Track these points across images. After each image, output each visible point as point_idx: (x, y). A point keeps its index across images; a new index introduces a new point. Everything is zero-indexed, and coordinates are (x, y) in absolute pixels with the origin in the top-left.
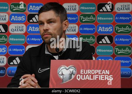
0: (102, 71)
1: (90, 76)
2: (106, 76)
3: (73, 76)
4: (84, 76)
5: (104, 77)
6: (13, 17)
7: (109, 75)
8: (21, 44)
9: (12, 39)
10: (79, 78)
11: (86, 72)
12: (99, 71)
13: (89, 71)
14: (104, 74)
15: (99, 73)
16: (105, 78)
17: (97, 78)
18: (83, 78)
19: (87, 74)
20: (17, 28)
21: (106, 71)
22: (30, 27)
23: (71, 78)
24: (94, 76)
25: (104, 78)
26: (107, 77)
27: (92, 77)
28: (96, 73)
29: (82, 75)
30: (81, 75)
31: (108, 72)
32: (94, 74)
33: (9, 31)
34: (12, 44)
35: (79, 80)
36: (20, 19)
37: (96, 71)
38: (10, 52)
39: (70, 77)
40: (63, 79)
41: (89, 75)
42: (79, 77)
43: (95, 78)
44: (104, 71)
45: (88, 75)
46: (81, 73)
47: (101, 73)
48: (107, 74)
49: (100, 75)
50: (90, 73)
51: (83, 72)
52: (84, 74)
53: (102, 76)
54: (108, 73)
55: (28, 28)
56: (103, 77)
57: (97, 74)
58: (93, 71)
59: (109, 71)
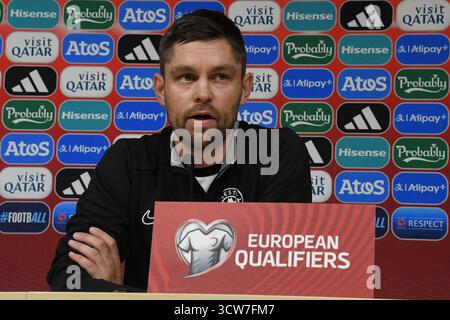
0: (315, 240)
1: (278, 253)
2: (327, 254)
3: (224, 256)
4: (260, 253)
5: (323, 257)
6: (73, 43)
7: (337, 252)
8: (98, 131)
9: (70, 115)
10: (241, 259)
11: (264, 243)
12: (307, 240)
13: (274, 240)
14: (320, 249)
15: (307, 246)
16: (326, 261)
17: (299, 262)
18: (255, 261)
19: (269, 249)
20: (84, 79)
21: (330, 238)
22: (127, 77)
23: (218, 261)
24: (290, 253)
25: (322, 262)
26: (330, 257)
27: (284, 259)
28: (295, 246)
29: (252, 253)
30: (249, 250)
31: (334, 242)
32: (292, 249)
33: (59, 90)
34: (71, 131)
35: (242, 266)
36: (94, 49)
37: (296, 240)
38: (62, 155)
39: (216, 259)
40: (191, 264)
41: (275, 250)
42: (242, 256)
43: (294, 260)
44: (321, 237)
45: (270, 253)
46: (250, 245)
47: (314, 244)
48: (332, 250)
49: (311, 250)
50: (279, 246)
51: (257, 243)
52: (259, 248)
53: (314, 254)
54: (336, 247)
55: (118, 80)
56: (320, 259)
57: (301, 247)
58: (287, 239)
59: (337, 238)
